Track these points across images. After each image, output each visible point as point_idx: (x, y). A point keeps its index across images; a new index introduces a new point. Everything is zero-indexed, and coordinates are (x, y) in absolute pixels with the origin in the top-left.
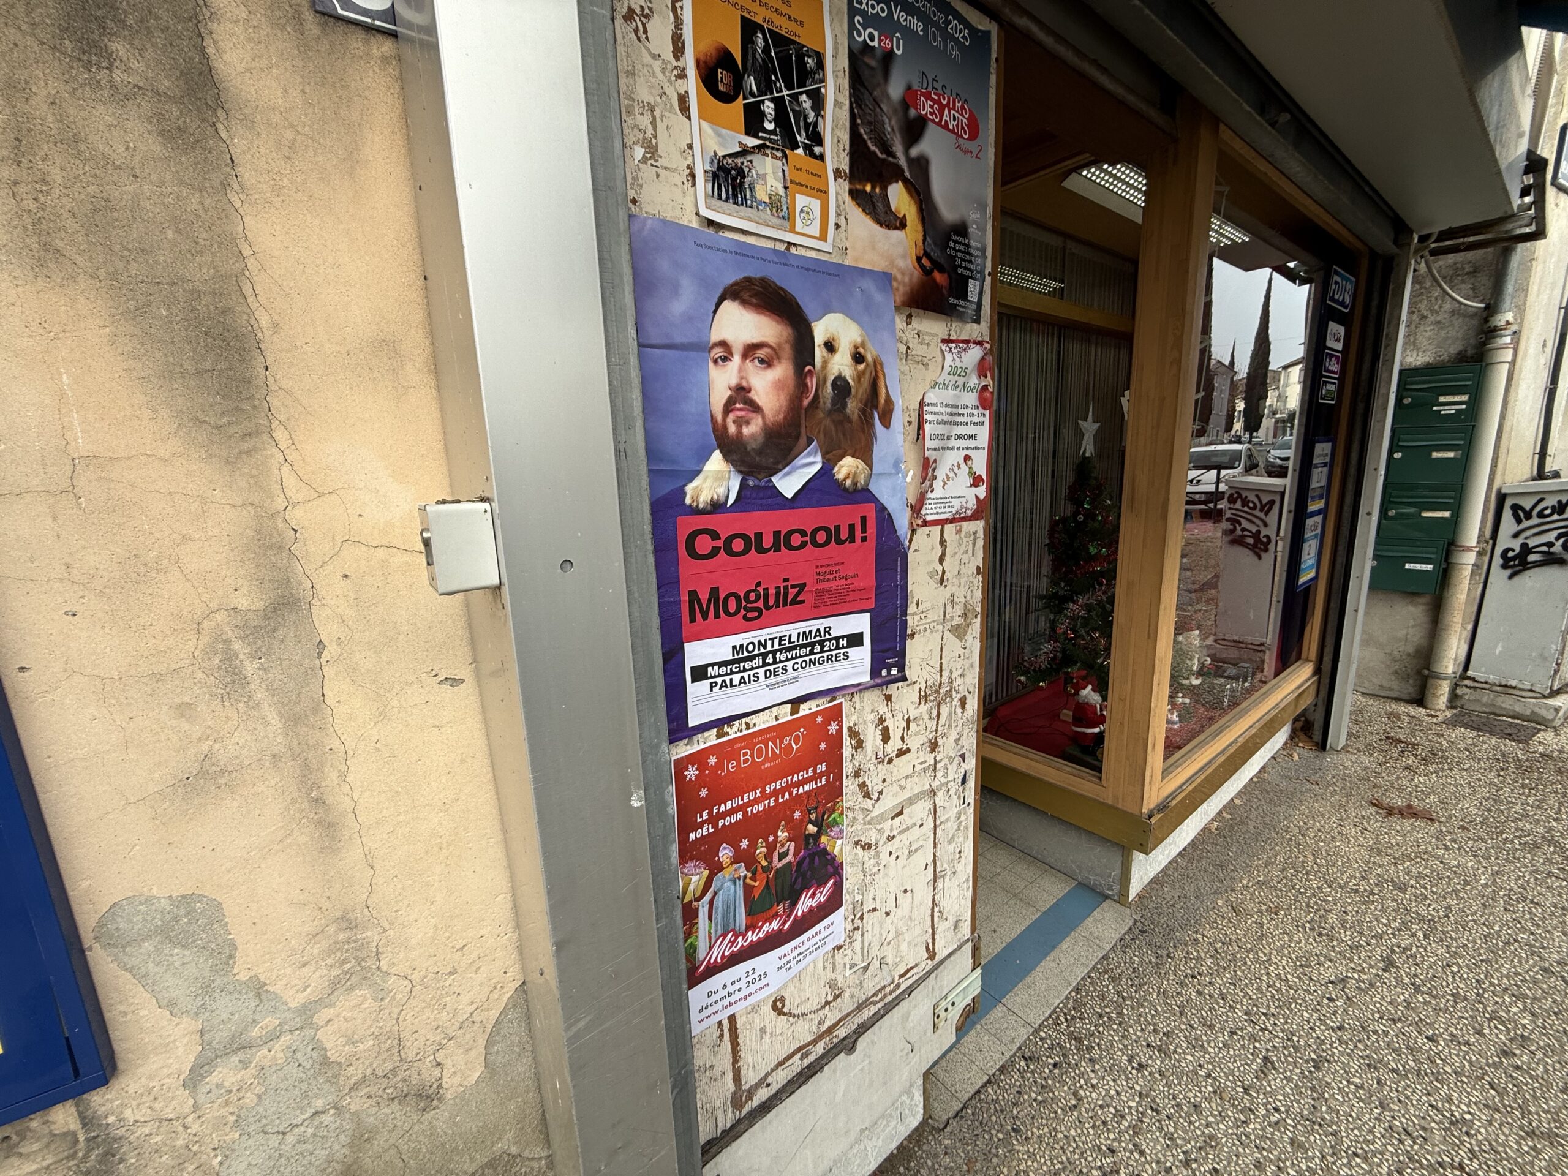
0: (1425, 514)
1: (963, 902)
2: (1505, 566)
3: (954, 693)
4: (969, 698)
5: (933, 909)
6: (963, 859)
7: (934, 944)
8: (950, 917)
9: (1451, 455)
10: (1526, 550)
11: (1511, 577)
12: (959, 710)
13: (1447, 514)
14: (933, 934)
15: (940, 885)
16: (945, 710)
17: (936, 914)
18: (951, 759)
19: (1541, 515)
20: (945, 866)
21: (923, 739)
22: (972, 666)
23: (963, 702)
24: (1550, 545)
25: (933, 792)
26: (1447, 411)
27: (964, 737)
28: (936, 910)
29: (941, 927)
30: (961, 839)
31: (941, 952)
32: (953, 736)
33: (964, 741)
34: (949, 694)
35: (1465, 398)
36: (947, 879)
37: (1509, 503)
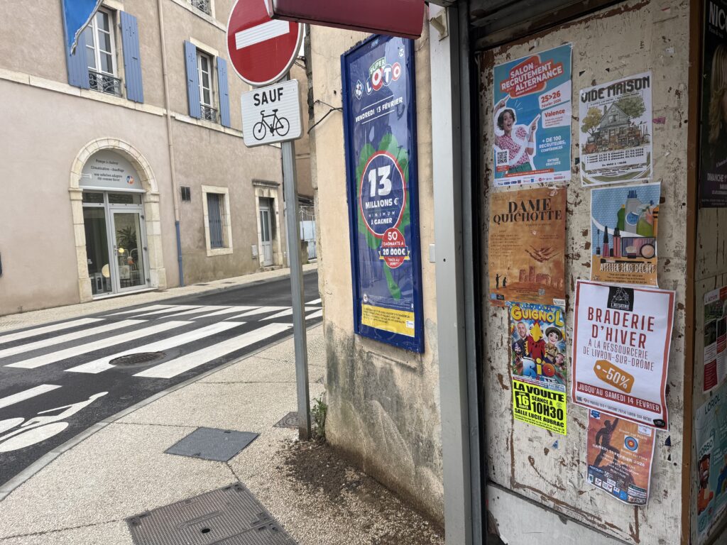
6: (669, 499)
14: (637, 525)
17: (640, 514)
30: (667, 483)
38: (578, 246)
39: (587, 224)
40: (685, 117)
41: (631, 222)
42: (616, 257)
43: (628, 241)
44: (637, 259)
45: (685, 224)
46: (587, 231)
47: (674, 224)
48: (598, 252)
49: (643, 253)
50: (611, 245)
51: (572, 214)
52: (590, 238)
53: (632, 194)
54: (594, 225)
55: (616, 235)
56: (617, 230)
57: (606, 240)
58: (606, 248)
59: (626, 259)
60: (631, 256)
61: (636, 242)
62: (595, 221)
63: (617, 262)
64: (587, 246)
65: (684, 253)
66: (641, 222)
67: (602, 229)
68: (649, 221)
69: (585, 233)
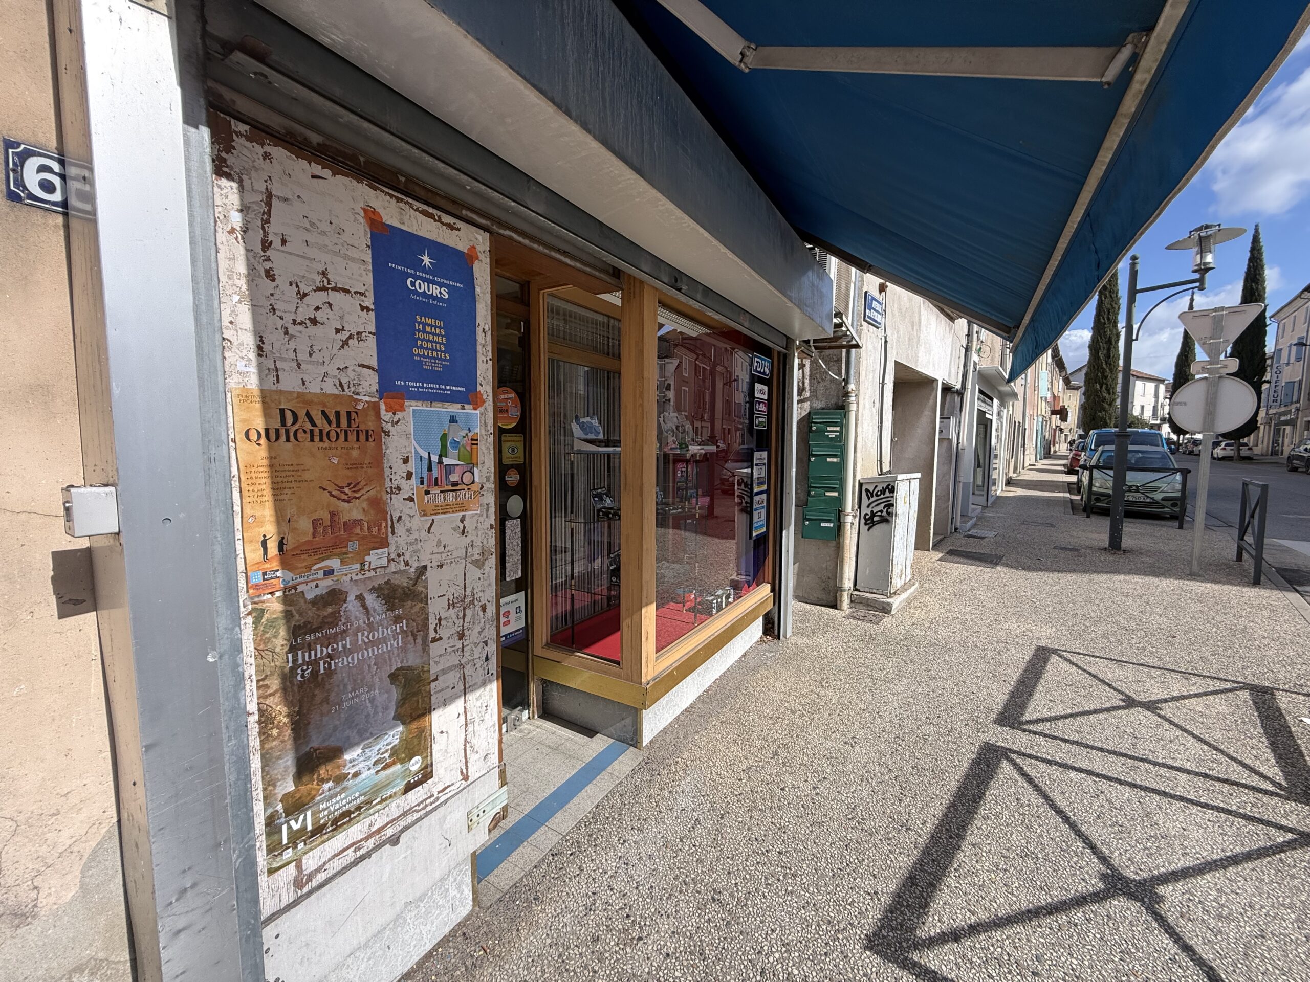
0: (827, 494)
1: (490, 741)
2: (866, 524)
3: (476, 603)
4: (489, 606)
5: (465, 745)
6: (489, 711)
7: (467, 769)
8: (480, 751)
9: (835, 460)
10: (873, 514)
11: (869, 530)
12: (481, 613)
13: (836, 494)
14: (466, 762)
15: (470, 728)
16: (469, 613)
17: (468, 749)
18: (476, 645)
19: (877, 495)
20: (475, 715)
21: (453, 631)
22: (490, 585)
23: (484, 608)
24: (881, 511)
25: (462, 666)
26: (832, 435)
27: (486, 630)
28: (468, 745)
29: (472, 758)
30: (487, 697)
31: (473, 775)
32: (477, 629)
33: (486, 632)
34: (472, 602)
35: (838, 429)
36: (476, 725)
37: (864, 488)
38: (398, 478)
39: (408, 449)
40: (490, 355)
41: (453, 448)
42: (441, 486)
43: (450, 469)
44: (459, 487)
45: (492, 452)
46: (408, 457)
47: (485, 451)
48: (422, 483)
49: (465, 481)
50: (435, 473)
51: (389, 436)
52: (412, 466)
53: (453, 420)
54: (416, 450)
55: (440, 462)
56: (440, 456)
57: (430, 469)
58: (430, 476)
59: (450, 488)
60: (455, 484)
61: (458, 468)
62: (417, 446)
63: (442, 492)
64: (409, 476)
65: (492, 478)
66: (462, 449)
67: (426, 455)
68: (469, 448)
69: (406, 461)
